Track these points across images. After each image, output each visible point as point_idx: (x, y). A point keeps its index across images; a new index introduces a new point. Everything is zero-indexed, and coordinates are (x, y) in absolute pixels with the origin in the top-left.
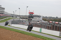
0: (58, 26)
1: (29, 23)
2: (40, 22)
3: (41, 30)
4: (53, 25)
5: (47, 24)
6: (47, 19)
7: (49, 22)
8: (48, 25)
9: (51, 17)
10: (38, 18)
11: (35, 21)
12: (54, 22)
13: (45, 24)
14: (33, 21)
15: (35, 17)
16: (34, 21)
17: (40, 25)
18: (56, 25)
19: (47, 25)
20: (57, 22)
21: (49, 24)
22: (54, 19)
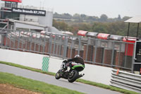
0: (108, 47)
1: (4, 36)
2: (45, 34)
3: (46, 63)
4: (89, 43)
5: (70, 41)
6: (69, 25)
7: (74, 35)
8: (72, 46)
9: (83, 16)
10: (35, 18)
11: (27, 30)
12: (92, 34)
13: (63, 40)
14: (18, 29)
15: (25, 14)
16: (23, 29)
17: (44, 44)
18: (99, 44)
19: (68, 45)
20: (105, 35)
21: (77, 42)
22: (96, 24)
